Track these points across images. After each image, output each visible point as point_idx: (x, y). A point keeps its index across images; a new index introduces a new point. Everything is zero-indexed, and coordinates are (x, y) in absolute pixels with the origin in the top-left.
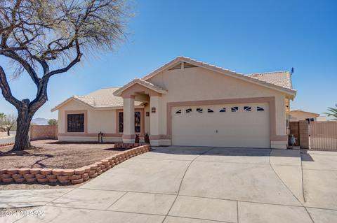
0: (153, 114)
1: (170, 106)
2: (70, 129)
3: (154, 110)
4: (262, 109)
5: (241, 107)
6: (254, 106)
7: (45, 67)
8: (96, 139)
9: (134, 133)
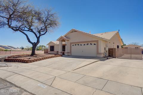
2: (51, 50)
3: (66, 45)
4: (95, 44)
5: (89, 43)
6: (93, 43)
7: (40, 33)
9: (62, 51)
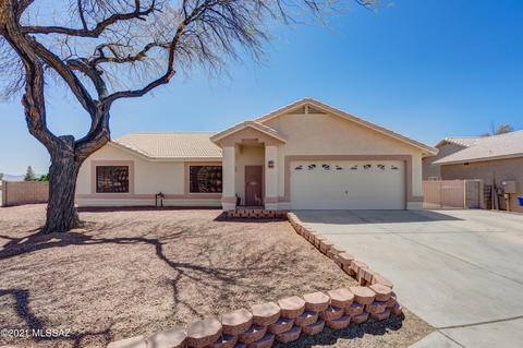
0: (271, 169)
1: (289, 159)
3: (271, 165)
4: (395, 169)
5: (374, 164)
6: (388, 164)
8: (152, 202)
